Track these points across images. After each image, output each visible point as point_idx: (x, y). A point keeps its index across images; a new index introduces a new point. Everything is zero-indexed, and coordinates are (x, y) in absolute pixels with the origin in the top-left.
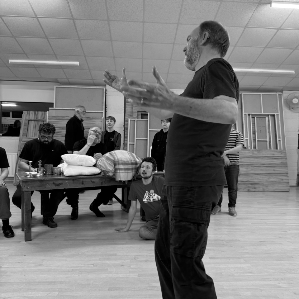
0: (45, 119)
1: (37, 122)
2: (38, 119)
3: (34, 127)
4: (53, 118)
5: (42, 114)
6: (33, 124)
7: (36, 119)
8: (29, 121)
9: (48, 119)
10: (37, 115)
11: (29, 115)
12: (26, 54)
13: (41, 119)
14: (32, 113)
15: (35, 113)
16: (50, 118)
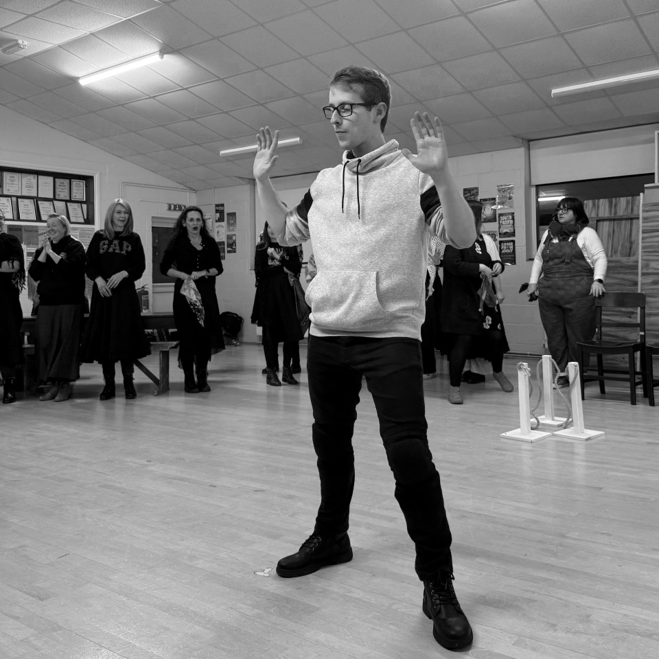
0: (635, 212)
1: (616, 222)
2: (618, 214)
3: (609, 235)
4: (655, 208)
5: (628, 202)
6: (607, 227)
7: (613, 215)
8: (598, 221)
9: (643, 211)
10: (616, 205)
11: (598, 207)
12: (587, 68)
13: (626, 214)
14: (603, 204)
15: (611, 203)
16: (647, 209)
